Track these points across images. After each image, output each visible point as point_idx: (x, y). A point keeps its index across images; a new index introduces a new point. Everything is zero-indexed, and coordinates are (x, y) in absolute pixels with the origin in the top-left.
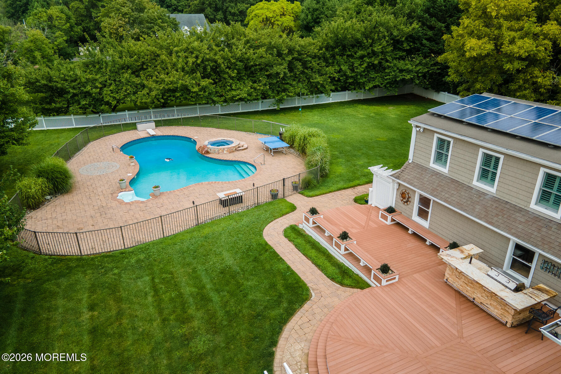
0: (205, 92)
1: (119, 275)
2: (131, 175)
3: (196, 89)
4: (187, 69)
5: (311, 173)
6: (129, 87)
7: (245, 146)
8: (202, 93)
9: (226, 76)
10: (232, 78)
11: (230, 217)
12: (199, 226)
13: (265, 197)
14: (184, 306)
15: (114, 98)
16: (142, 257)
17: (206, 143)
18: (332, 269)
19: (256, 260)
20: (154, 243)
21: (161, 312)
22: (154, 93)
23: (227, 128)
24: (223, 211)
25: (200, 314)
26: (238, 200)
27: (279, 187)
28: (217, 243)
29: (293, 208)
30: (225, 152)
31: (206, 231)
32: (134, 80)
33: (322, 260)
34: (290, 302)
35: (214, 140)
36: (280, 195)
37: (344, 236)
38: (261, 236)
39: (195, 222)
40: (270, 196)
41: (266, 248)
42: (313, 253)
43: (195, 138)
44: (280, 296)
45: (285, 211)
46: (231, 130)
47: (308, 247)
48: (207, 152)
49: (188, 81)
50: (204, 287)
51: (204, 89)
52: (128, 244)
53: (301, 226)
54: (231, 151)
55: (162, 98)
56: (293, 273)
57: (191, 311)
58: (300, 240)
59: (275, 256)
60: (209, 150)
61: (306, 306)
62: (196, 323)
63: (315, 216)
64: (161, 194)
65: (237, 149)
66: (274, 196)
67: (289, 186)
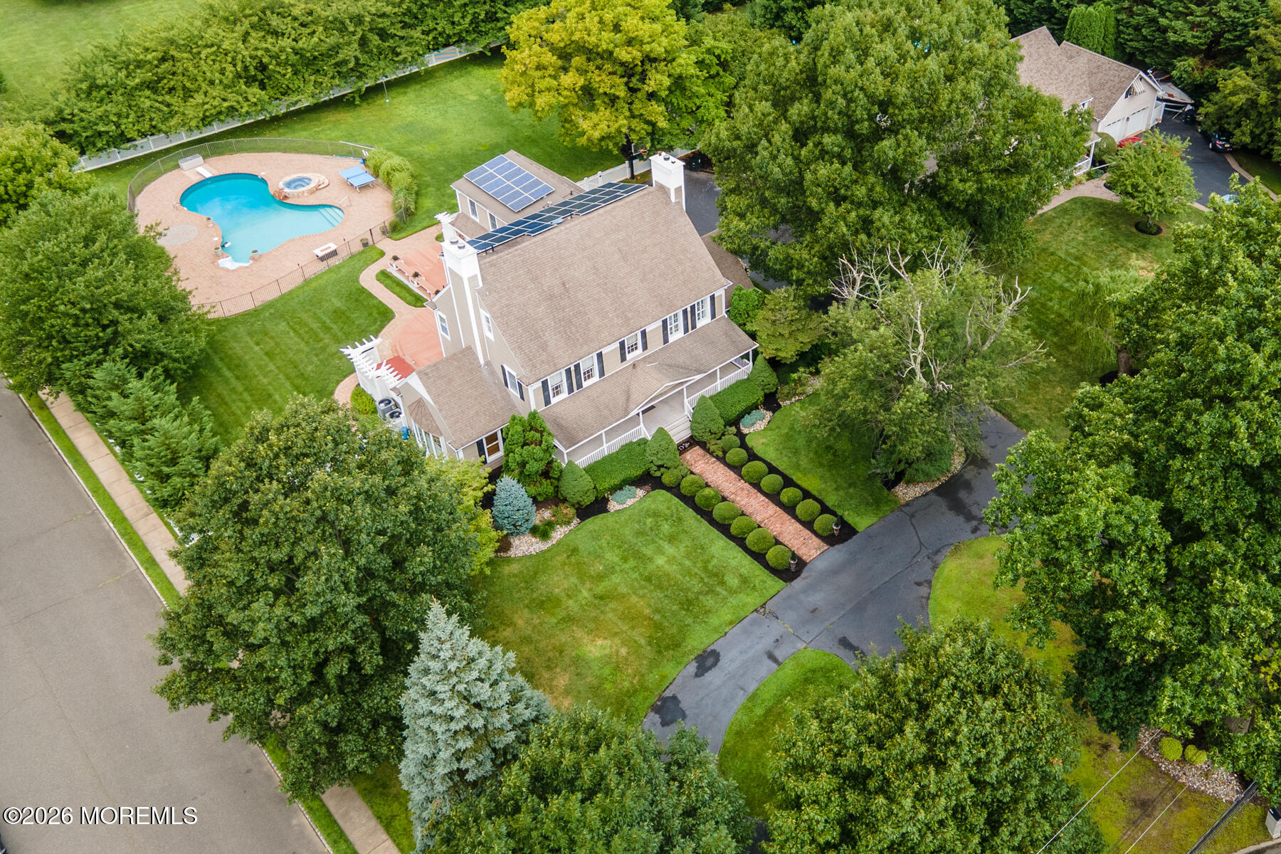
1: (264, 325)
2: (218, 239)
5: (397, 216)
7: (327, 182)
11: (330, 270)
12: (307, 282)
13: (357, 247)
14: (316, 334)
16: (272, 311)
17: (281, 185)
18: (409, 298)
19: (357, 300)
20: (277, 300)
21: (303, 339)
24: (322, 266)
25: (327, 336)
26: (334, 253)
27: (368, 234)
28: (325, 293)
29: (382, 254)
30: (305, 194)
31: (314, 285)
33: (404, 293)
34: (382, 321)
35: (288, 179)
36: (370, 242)
37: (416, 275)
38: (358, 282)
39: (302, 279)
40: (361, 246)
41: (363, 290)
42: (398, 289)
43: (262, 174)
44: (376, 319)
45: (375, 258)
47: (394, 285)
48: (286, 197)
50: (325, 322)
52: (257, 304)
53: (388, 270)
54: (312, 192)
56: (383, 305)
57: (322, 335)
58: (388, 281)
59: (370, 295)
60: (287, 193)
61: (392, 322)
62: (326, 341)
63: (397, 262)
64: (260, 256)
65: (318, 189)
66: (365, 245)
67: (377, 232)
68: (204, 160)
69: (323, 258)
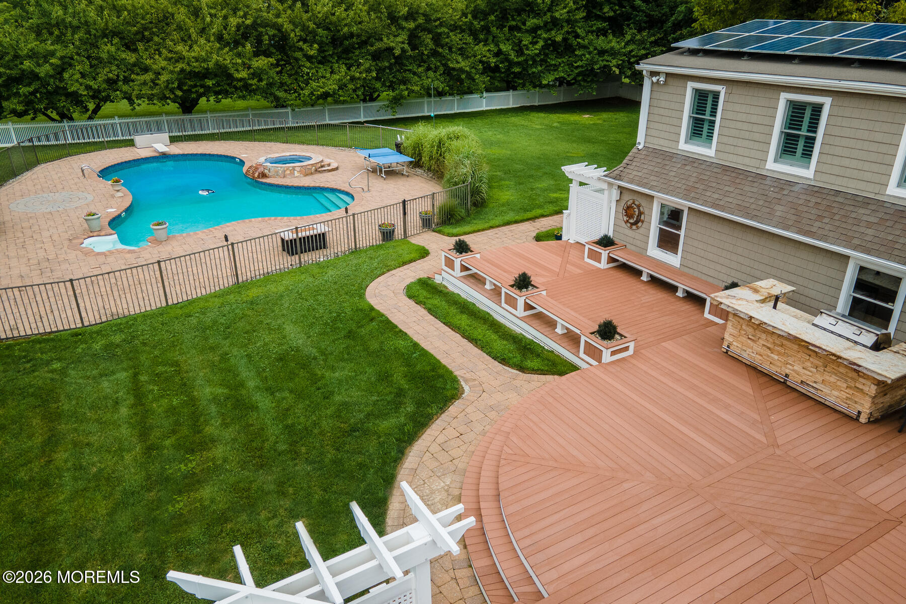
0: (260, 80)
1: (63, 372)
2: (113, 211)
3: (243, 74)
5: (454, 195)
6: (114, 68)
7: (334, 165)
8: (255, 81)
9: (299, 55)
10: (309, 58)
11: (302, 269)
12: (239, 287)
13: (369, 236)
14: (196, 419)
15: (88, 87)
16: (117, 338)
17: (262, 160)
18: (499, 345)
19: (350, 335)
20: (146, 316)
21: (144, 434)
22: (164, 78)
23: (303, 143)
24: (288, 261)
25: (229, 434)
26: (318, 242)
27: (396, 218)
28: (273, 311)
29: (424, 253)
30: (296, 174)
31: (254, 293)
32: (124, 56)
33: (480, 331)
34: (420, 404)
36: (399, 233)
37: (523, 282)
38: (362, 296)
39: (231, 281)
40: (379, 235)
41: (371, 315)
42: (464, 320)
43: (243, 156)
44: (400, 393)
45: (407, 257)
46: (308, 144)
47: (453, 310)
48: (264, 175)
49: (227, 58)
50: (242, 385)
51: (257, 75)
52: (91, 318)
53: (438, 279)
54: (307, 173)
55: (179, 88)
56: (425, 353)
57: (212, 429)
58: (436, 301)
59: (388, 326)
60: (266, 171)
61: (454, 409)
62: (219, 451)
63: (465, 256)
64: (170, 238)
65: (320, 169)
66: (387, 235)
67: (414, 219)
68: (171, 142)
69: (291, 247)
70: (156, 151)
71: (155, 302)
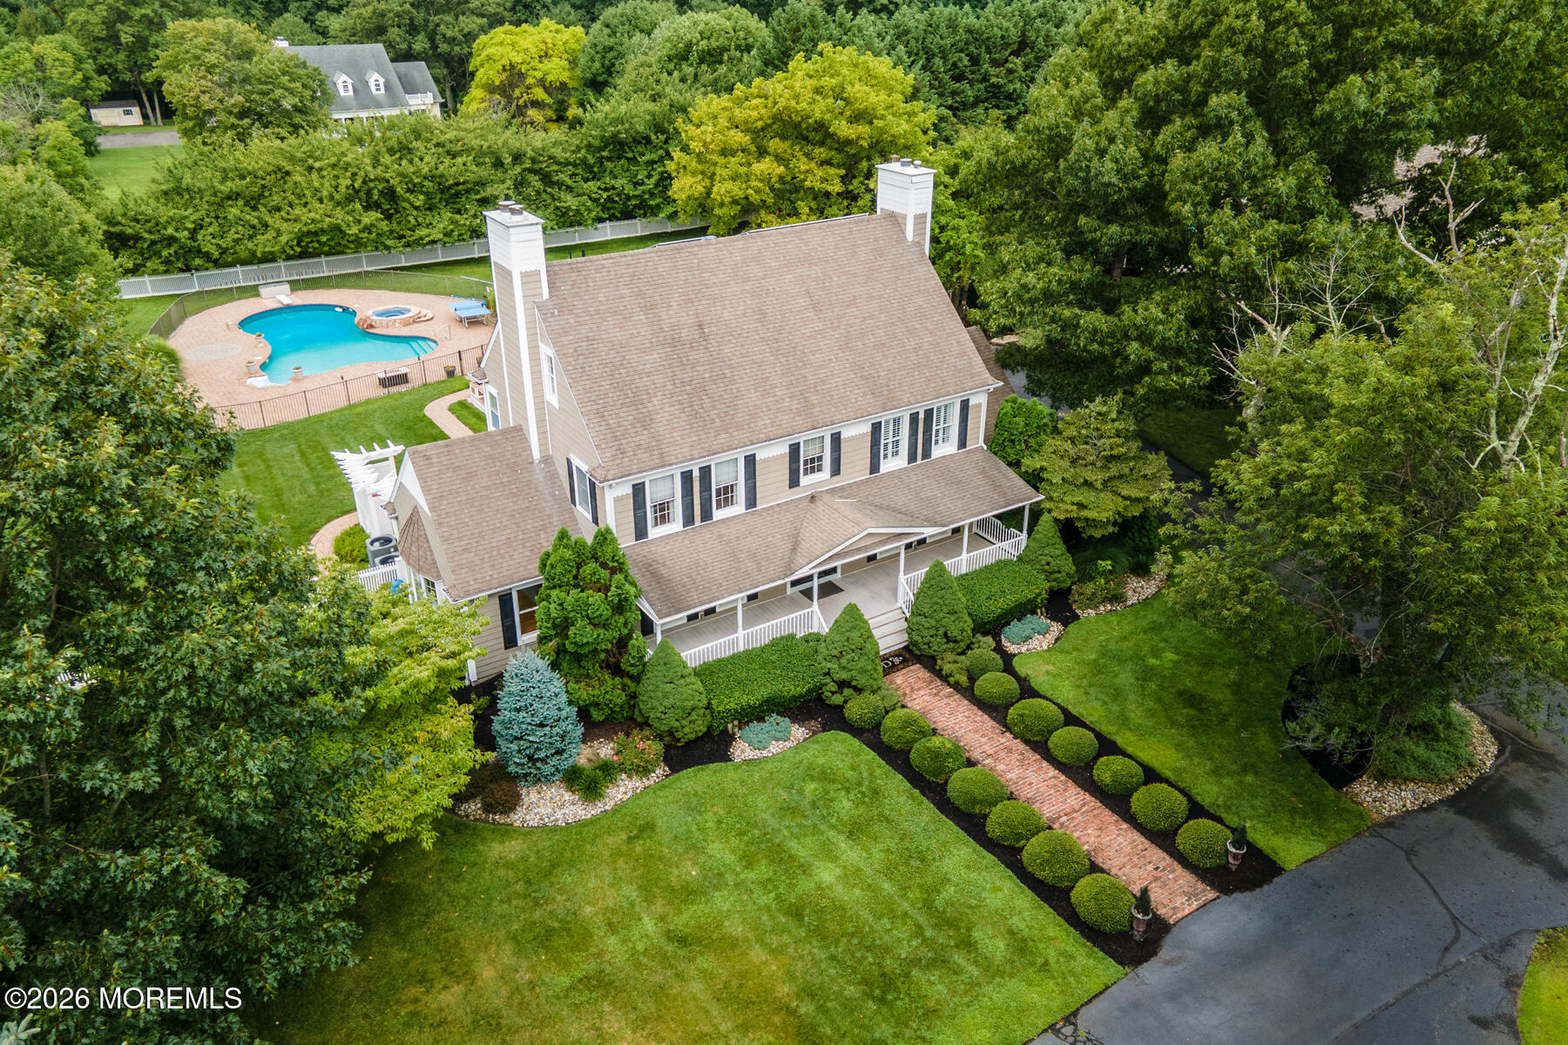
0: (370, 233)
1: (263, 445)
2: (260, 359)
3: (355, 230)
4: (337, 197)
6: (240, 228)
7: (429, 316)
8: (365, 235)
9: (405, 205)
10: (416, 208)
11: (389, 396)
12: (351, 407)
13: (436, 376)
15: (219, 246)
16: (286, 432)
17: (370, 313)
20: (298, 422)
22: (284, 239)
23: (408, 290)
24: (382, 391)
26: (403, 379)
27: (454, 362)
30: (397, 325)
31: (359, 409)
32: (248, 217)
33: (480, 425)
35: (382, 308)
36: (458, 372)
38: (421, 411)
39: (346, 403)
40: (445, 374)
42: (473, 420)
43: (354, 306)
45: (457, 388)
46: (413, 292)
47: (470, 416)
48: (371, 326)
49: (340, 216)
51: (368, 229)
52: (268, 424)
53: (469, 401)
54: (406, 324)
55: (298, 244)
58: (463, 412)
60: (374, 323)
64: (304, 378)
65: (416, 320)
66: (450, 373)
67: (471, 361)
68: (292, 290)
69: (386, 382)
70: (279, 302)
71: (302, 415)
